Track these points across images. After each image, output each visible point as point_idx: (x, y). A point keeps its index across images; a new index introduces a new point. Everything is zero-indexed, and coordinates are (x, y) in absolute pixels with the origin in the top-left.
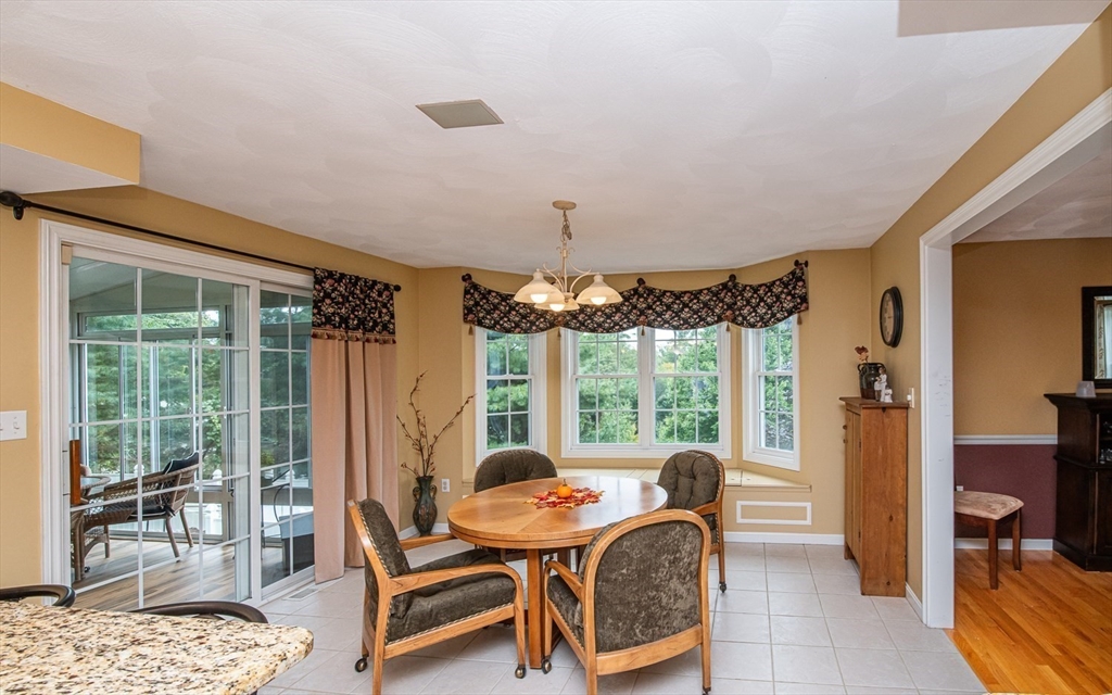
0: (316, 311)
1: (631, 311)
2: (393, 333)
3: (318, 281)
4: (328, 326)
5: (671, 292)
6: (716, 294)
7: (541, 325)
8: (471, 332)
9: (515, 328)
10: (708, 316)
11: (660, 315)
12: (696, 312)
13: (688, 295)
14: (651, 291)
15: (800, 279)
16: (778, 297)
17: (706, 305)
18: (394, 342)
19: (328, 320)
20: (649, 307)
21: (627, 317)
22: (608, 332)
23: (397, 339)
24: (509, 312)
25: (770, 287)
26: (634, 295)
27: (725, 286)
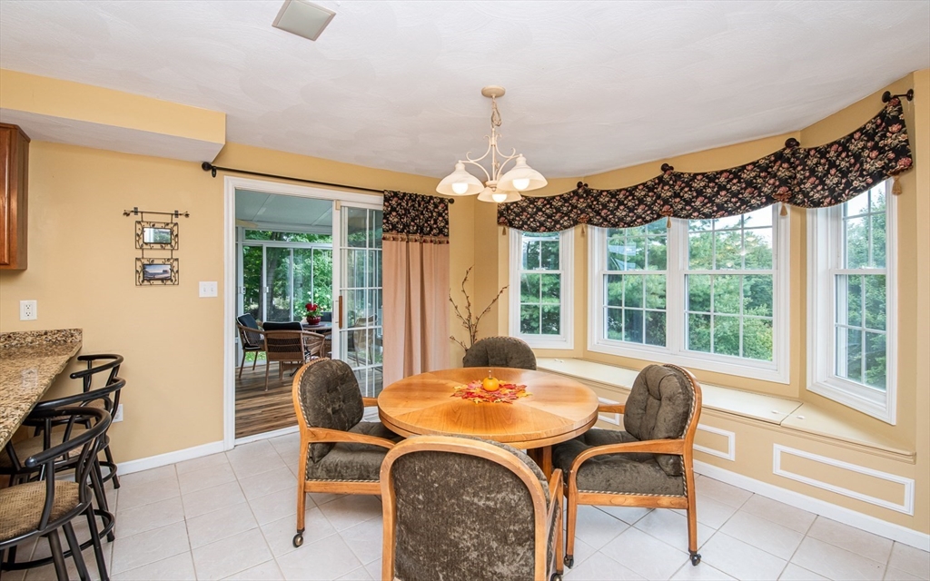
0: (385, 221)
1: (655, 201)
2: (448, 236)
3: (387, 200)
4: (394, 232)
5: (703, 174)
6: (765, 169)
7: (565, 224)
8: (504, 233)
9: (540, 227)
10: (753, 197)
11: (688, 202)
12: (735, 195)
13: (725, 175)
14: (678, 176)
15: (896, 120)
16: (857, 157)
17: (749, 184)
18: (448, 242)
19: (394, 227)
20: (676, 195)
21: (650, 208)
22: (629, 226)
23: (450, 241)
24: (536, 213)
25: (843, 145)
26: (659, 184)
27: (779, 156)
